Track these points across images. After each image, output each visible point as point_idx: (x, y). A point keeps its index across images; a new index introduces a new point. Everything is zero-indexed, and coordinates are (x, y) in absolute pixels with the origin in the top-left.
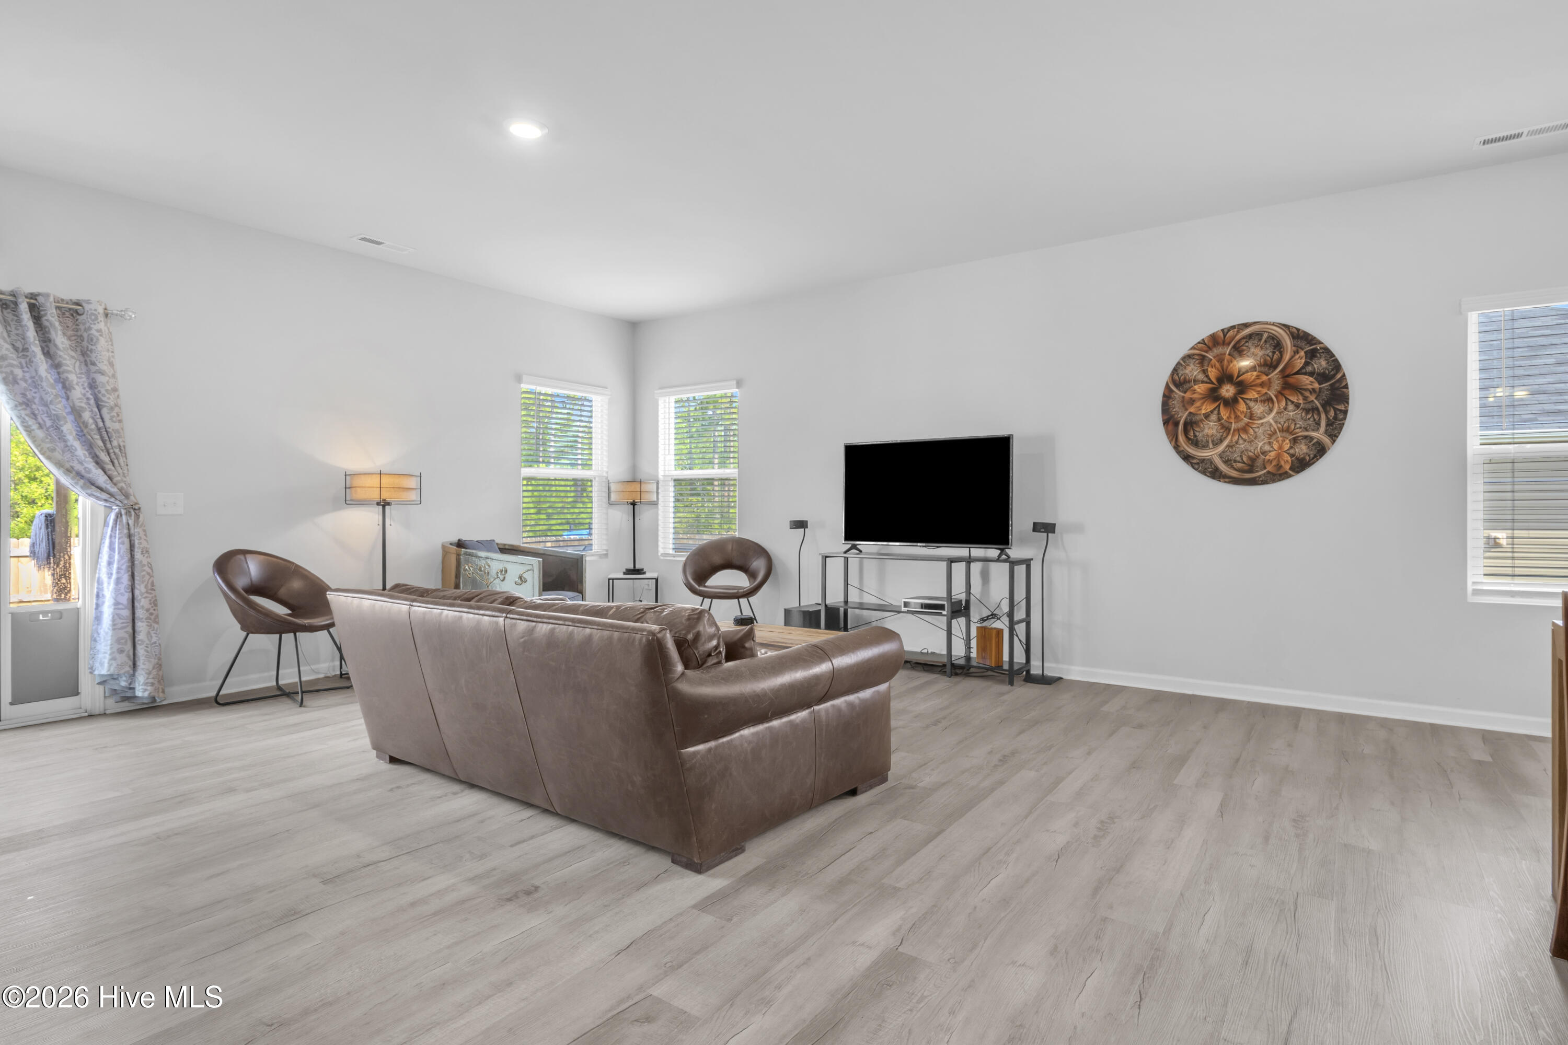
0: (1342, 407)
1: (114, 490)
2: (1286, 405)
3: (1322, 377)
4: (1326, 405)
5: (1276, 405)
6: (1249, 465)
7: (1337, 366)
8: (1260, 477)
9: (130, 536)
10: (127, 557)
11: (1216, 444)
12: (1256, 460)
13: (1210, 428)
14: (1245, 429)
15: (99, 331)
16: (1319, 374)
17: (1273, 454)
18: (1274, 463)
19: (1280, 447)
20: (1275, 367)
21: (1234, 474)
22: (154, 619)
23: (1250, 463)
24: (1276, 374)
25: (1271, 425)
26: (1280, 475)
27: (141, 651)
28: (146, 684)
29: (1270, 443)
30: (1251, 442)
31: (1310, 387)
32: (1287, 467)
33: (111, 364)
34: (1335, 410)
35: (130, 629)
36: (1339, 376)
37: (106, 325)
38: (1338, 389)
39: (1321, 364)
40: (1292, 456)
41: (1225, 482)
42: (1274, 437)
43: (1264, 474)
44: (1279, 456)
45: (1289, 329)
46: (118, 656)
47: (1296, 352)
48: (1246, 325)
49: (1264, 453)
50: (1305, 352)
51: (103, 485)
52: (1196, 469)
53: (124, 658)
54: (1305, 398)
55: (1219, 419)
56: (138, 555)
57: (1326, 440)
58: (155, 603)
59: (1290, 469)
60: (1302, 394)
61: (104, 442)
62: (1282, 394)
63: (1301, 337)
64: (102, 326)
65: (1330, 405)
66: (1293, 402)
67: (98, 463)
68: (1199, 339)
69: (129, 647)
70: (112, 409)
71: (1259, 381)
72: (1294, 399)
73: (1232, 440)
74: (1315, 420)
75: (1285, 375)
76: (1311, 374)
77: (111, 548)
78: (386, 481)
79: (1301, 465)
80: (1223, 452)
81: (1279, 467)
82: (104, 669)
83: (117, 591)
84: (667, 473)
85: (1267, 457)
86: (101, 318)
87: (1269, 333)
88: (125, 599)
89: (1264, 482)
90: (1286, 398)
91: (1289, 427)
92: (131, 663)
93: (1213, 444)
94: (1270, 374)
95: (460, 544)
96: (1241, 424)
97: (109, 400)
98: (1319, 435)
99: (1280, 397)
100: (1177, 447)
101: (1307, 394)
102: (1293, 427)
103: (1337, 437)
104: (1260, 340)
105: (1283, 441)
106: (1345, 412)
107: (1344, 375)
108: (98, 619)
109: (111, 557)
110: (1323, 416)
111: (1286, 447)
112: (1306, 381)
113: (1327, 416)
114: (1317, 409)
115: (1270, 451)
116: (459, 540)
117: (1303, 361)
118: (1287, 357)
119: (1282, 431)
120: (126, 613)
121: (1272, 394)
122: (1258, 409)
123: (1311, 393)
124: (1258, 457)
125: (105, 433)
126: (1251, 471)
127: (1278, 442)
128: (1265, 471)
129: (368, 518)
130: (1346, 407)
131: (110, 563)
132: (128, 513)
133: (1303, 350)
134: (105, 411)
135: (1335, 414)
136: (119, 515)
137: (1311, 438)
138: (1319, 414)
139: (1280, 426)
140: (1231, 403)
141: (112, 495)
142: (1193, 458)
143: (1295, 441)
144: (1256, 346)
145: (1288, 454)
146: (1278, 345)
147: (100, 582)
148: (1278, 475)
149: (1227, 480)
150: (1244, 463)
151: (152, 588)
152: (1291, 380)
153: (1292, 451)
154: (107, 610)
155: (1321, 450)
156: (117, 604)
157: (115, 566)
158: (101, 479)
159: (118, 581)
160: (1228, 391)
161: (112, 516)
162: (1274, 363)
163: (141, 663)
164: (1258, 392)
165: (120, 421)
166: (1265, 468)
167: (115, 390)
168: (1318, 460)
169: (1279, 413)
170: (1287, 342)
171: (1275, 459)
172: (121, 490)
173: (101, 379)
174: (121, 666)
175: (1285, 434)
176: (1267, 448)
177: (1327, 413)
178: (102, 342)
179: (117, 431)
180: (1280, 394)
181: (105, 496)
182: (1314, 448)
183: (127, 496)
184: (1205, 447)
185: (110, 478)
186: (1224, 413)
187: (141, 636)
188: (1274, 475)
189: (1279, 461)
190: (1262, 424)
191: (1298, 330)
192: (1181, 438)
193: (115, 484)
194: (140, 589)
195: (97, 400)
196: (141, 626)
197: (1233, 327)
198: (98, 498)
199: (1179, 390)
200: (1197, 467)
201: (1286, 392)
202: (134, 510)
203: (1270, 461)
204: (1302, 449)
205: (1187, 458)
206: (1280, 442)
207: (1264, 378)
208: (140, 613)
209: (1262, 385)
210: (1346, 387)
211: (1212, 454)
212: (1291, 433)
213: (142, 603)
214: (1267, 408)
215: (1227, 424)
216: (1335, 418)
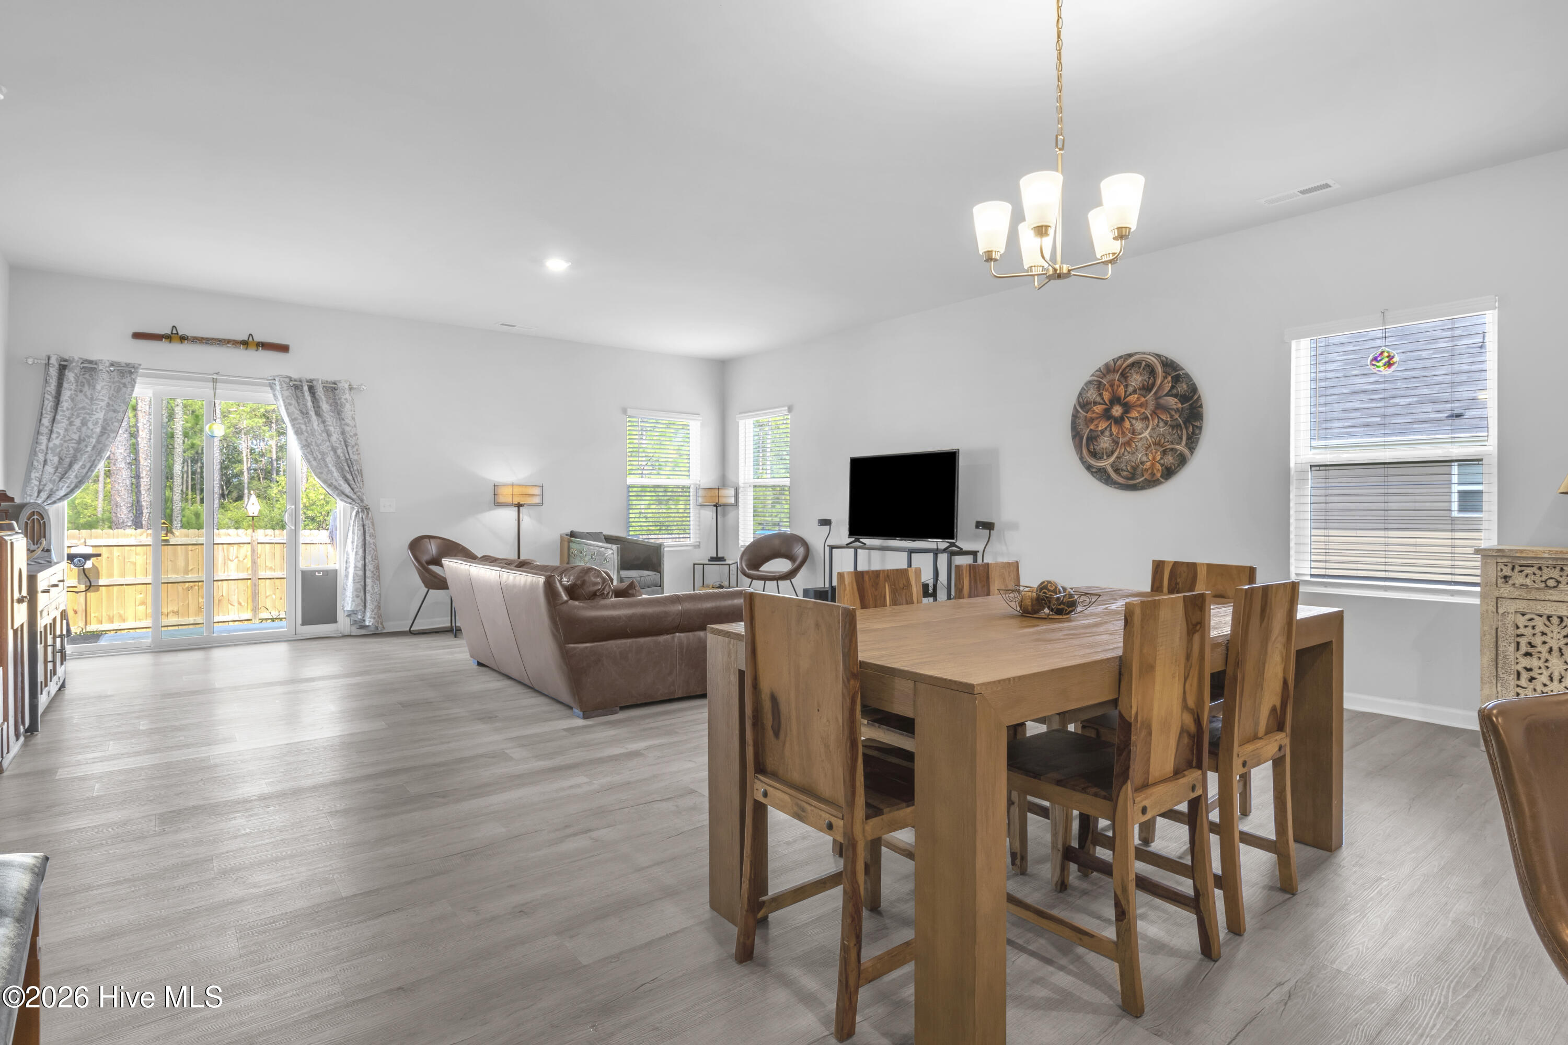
0: (1197, 424)
1: (354, 497)
2: (1158, 422)
3: (1184, 398)
4: (1187, 421)
5: (1151, 422)
6: (1131, 473)
7: (1194, 389)
8: (1139, 483)
9: (363, 525)
10: (361, 540)
11: (1109, 455)
12: (1136, 469)
13: (1105, 443)
14: (1128, 443)
15: (346, 399)
16: (1181, 396)
17: (1148, 464)
18: (1150, 472)
19: (1154, 458)
20: (1150, 391)
21: (1121, 480)
22: (378, 578)
23: (1132, 471)
24: (1151, 397)
25: (1147, 439)
26: (1154, 481)
27: (368, 597)
28: (370, 617)
29: (1147, 455)
30: (1133, 453)
31: (1175, 407)
32: (1159, 475)
33: (354, 419)
34: (1193, 426)
35: (362, 583)
36: (1196, 397)
37: (350, 394)
38: (1195, 408)
39: (1182, 388)
40: (1162, 465)
41: (1115, 488)
42: (1149, 450)
43: (1142, 481)
44: (1153, 465)
45: (1160, 358)
46: (356, 599)
47: (1165, 378)
48: (1130, 355)
49: (1142, 463)
50: (1172, 378)
51: (349, 494)
52: (1094, 477)
53: (358, 601)
54: (1172, 416)
55: (1111, 435)
56: (368, 538)
57: (1186, 452)
58: (377, 568)
59: (1161, 476)
60: (1169, 413)
61: (349, 467)
62: (1155, 413)
63: (1170, 366)
64: (347, 396)
65: (1190, 422)
66: (1163, 420)
67: (346, 480)
68: (1097, 368)
69: (362, 594)
70: (353, 447)
71: (1139, 403)
72: (1164, 417)
73: (1120, 453)
74: (1178, 435)
75: (1157, 398)
76: (1176, 396)
77: (353, 533)
78: (516, 490)
79: (1169, 473)
80: (1114, 462)
81: (1153, 474)
82: (348, 607)
83: (356, 559)
84: (746, 481)
85: (1145, 467)
86: (347, 391)
87: (1146, 361)
88: (360, 564)
89: (1143, 488)
90: (1158, 417)
91: (1160, 441)
92: (363, 604)
93: (1107, 456)
94: (1147, 396)
95: (573, 534)
96: (1126, 439)
97: (352, 441)
98: (1181, 448)
99: (1154, 415)
100: (1081, 458)
101: (1173, 413)
102: (1163, 441)
103: (1194, 449)
104: (1140, 367)
105: (1156, 453)
106: (1200, 428)
107: (1199, 397)
108: (347, 576)
109: (353, 538)
110: (1184, 431)
111: (1158, 458)
112: (1172, 402)
113: (1187, 432)
114: (1180, 425)
115: (1147, 462)
116: (571, 532)
117: (1170, 385)
118: (1159, 382)
119: (1155, 444)
120: (361, 573)
121: (1148, 413)
122: (1139, 425)
123: (1176, 412)
124: (1138, 466)
125: (350, 462)
126: (1133, 478)
127: (1152, 453)
128: (1143, 478)
129: (510, 514)
130: (1200, 424)
131: (353, 542)
132: (363, 511)
133: (1170, 375)
134: (349, 448)
135: (1193, 430)
136: (358, 512)
137: (1176, 450)
138: (1181, 430)
139: (1154, 440)
140: (1119, 421)
141: (353, 500)
142: (1093, 468)
143: (1164, 453)
144: (1137, 373)
145: (1159, 463)
146: (1152, 371)
147: (348, 554)
148: (1152, 483)
149: (1116, 486)
150: (1128, 471)
151: (376, 558)
152: (1162, 401)
153: (1162, 462)
154: (351, 571)
155: (1182, 461)
156: (356, 567)
157: (355, 544)
158: (347, 490)
159: (357, 553)
160: (1117, 411)
161: (354, 513)
162: (1150, 387)
163: (368, 606)
164: (1139, 412)
165: (359, 454)
166: (1143, 476)
167: (356, 435)
168: (1180, 468)
169: (1153, 429)
170: (1159, 369)
171: (1150, 468)
172: (358, 497)
173: (347, 429)
174: (357, 605)
175: (1157, 447)
176: (1144, 459)
177: (1187, 428)
178: (348, 406)
179: (356, 461)
180: (1154, 413)
181: (350, 501)
182: (1177, 458)
183: (362, 501)
184: (1101, 458)
185: (353, 489)
186: (1115, 430)
187: (368, 588)
188: (1150, 481)
189: (1153, 469)
190: (1141, 438)
191: (1167, 358)
192: (1085, 451)
193: (355, 493)
194: (369, 558)
195: (345, 441)
196: (369, 581)
197: (1121, 357)
198: (346, 502)
199: (1083, 410)
200: (1095, 475)
201: (1158, 412)
202: (365, 509)
203: (1147, 470)
204: (1169, 460)
205: (1089, 468)
206: (1154, 454)
207: (1143, 399)
208: (368, 574)
209: (1141, 405)
210: (1201, 406)
211: (1106, 463)
212: (1162, 446)
213: (370, 567)
214: (1145, 425)
215: (1116, 439)
216: (1193, 433)
